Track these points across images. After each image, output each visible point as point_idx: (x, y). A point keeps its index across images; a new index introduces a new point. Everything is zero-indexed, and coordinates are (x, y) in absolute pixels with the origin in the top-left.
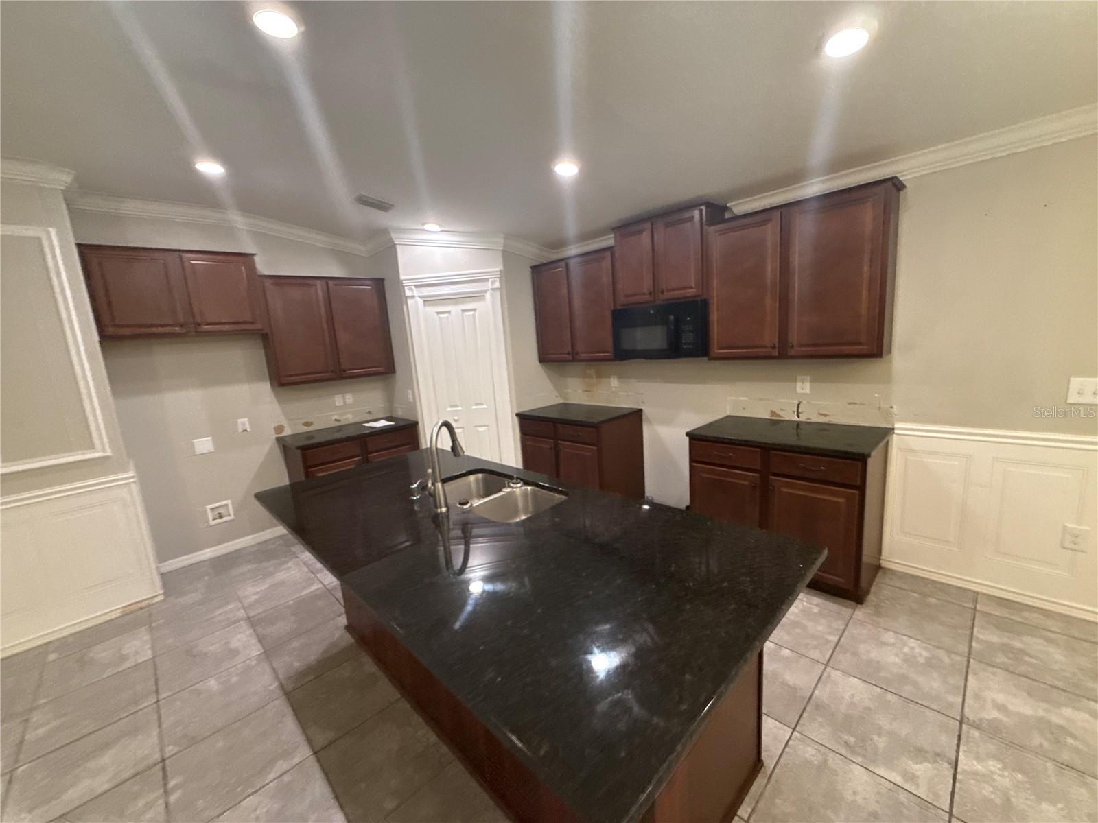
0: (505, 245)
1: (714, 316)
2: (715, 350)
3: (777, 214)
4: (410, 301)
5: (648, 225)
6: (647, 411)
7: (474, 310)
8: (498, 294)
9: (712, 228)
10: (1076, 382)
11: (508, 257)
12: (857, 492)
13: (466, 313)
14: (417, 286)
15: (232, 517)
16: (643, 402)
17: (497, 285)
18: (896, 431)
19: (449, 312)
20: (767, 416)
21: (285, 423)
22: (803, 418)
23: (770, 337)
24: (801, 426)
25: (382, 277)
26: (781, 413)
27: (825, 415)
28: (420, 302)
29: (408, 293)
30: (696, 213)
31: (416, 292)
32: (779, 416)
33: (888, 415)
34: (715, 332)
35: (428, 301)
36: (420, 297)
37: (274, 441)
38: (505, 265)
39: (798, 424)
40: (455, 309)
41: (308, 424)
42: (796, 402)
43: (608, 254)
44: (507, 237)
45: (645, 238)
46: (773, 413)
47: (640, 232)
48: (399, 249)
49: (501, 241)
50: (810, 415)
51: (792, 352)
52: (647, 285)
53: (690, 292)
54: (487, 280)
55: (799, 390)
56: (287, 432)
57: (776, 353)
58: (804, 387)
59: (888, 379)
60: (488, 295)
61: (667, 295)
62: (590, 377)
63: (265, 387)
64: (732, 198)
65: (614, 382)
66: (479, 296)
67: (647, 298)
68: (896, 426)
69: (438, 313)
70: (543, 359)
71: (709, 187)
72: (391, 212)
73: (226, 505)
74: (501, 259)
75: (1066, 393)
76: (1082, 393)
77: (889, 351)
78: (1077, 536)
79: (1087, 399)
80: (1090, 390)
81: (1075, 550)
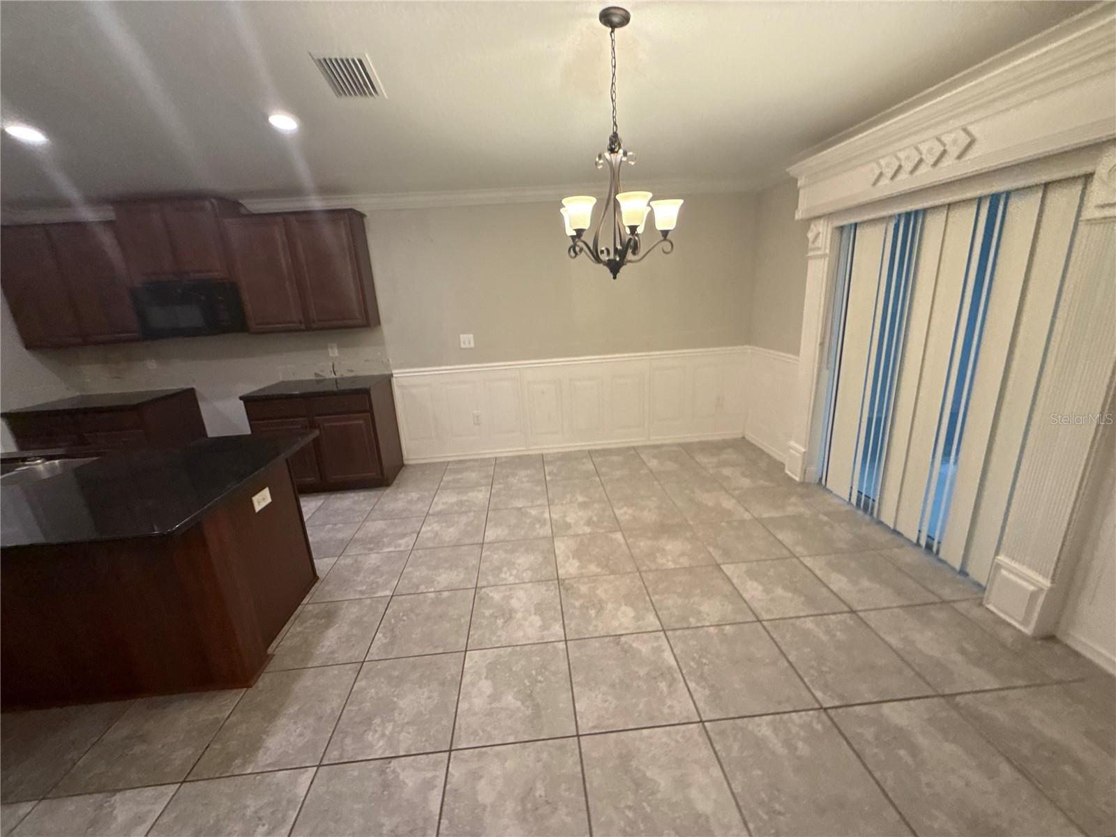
1: (246, 296)
2: (254, 326)
6: (200, 390)
9: (228, 220)
10: (461, 337)
12: (369, 414)
16: (194, 381)
18: (394, 375)
20: (312, 377)
22: (338, 375)
23: (296, 314)
24: (338, 381)
26: (322, 374)
27: (352, 371)
32: (322, 376)
33: (387, 366)
34: (250, 310)
39: (336, 380)
42: (331, 364)
46: (316, 375)
50: (343, 372)
51: (315, 326)
52: (168, 264)
53: (216, 276)
55: (331, 355)
57: (303, 327)
58: (334, 352)
61: (194, 277)
65: (152, 365)
68: (394, 371)
75: (460, 344)
76: (464, 343)
77: (378, 323)
78: (478, 417)
79: (467, 346)
80: (467, 340)
81: (479, 424)
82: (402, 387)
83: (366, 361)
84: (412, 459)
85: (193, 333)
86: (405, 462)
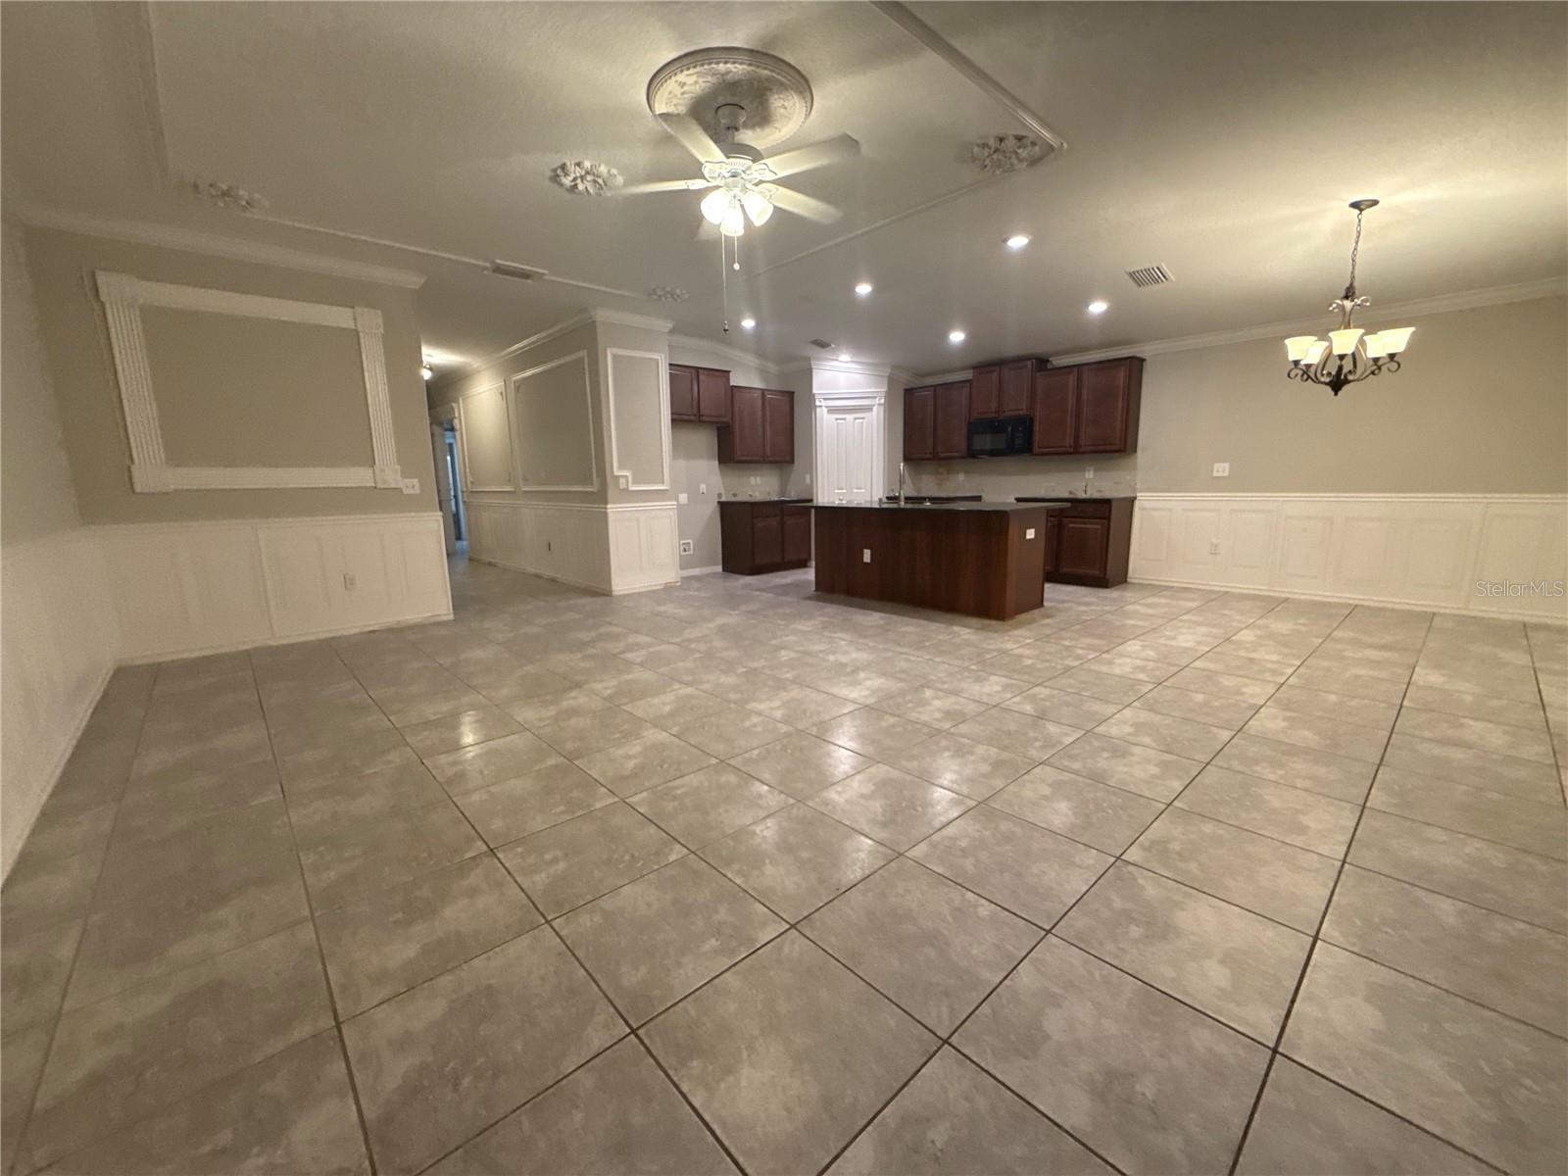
0: (891, 373)
1: (1037, 428)
2: (1036, 449)
3: (1076, 369)
4: (818, 410)
5: (997, 368)
7: (863, 418)
8: (882, 408)
9: (1038, 374)
10: (1216, 466)
11: (892, 382)
12: (1106, 520)
13: (858, 421)
14: (824, 399)
15: (692, 552)
17: (882, 401)
18: (1138, 498)
19: (844, 419)
20: (1069, 496)
21: (723, 492)
22: (1090, 495)
23: (1069, 441)
24: (1088, 500)
25: (792, 390)
26: (1076, 493)
27: (1100, 491)
28: (825, 410)
29: (818, 403)
30: (1029, 363)
31: (823, 403)
33: (1135, 490)
34: (1037, 438)
35: (832, 410)
36: (826, 407)
37: (716, 503)
38: (889, 388)
40: (850, 417)
41: (735, 495)
42: (1085, 485)
43: (968, 385)
44: (894, 367)
45: (995, 375)
46: (1071, 493)
47: (991, 372)
48: (814, 371)
49: (889, 370)
50: (1093, 492)
51: (1082, 450)
52: (994, 406)
53: (1021, 413)
54: (875, 397)
55: (1087, 476)
56: (723, 499)
57: (1071, 450)
58: (1090, 474)
59: (1135, 468)
60: (875, 408)
61: (1006, 414)
62: (942, 474)
63: (716, 463)
64: (1052, 355)
65: (961, 477)
66: (869, 409)
67: (993, 415)
68: (1138, 494)
69: (837, 419)
70: (907, 459)
71: (1039, 349)
72: (827, 349)
73: (689, 543)
74: (886, 383)
75: (1212, 471)
76: (1218, 471)
77: (1135, 451)
78: (1216, 546)
79: (1220, 474)
80: (1221, 469)
81: (1215, 554)
82: (1143, 509)
83: (1117, 483)
84: (1135, 578)
85: (994, 453)
86: (1129, 580)
